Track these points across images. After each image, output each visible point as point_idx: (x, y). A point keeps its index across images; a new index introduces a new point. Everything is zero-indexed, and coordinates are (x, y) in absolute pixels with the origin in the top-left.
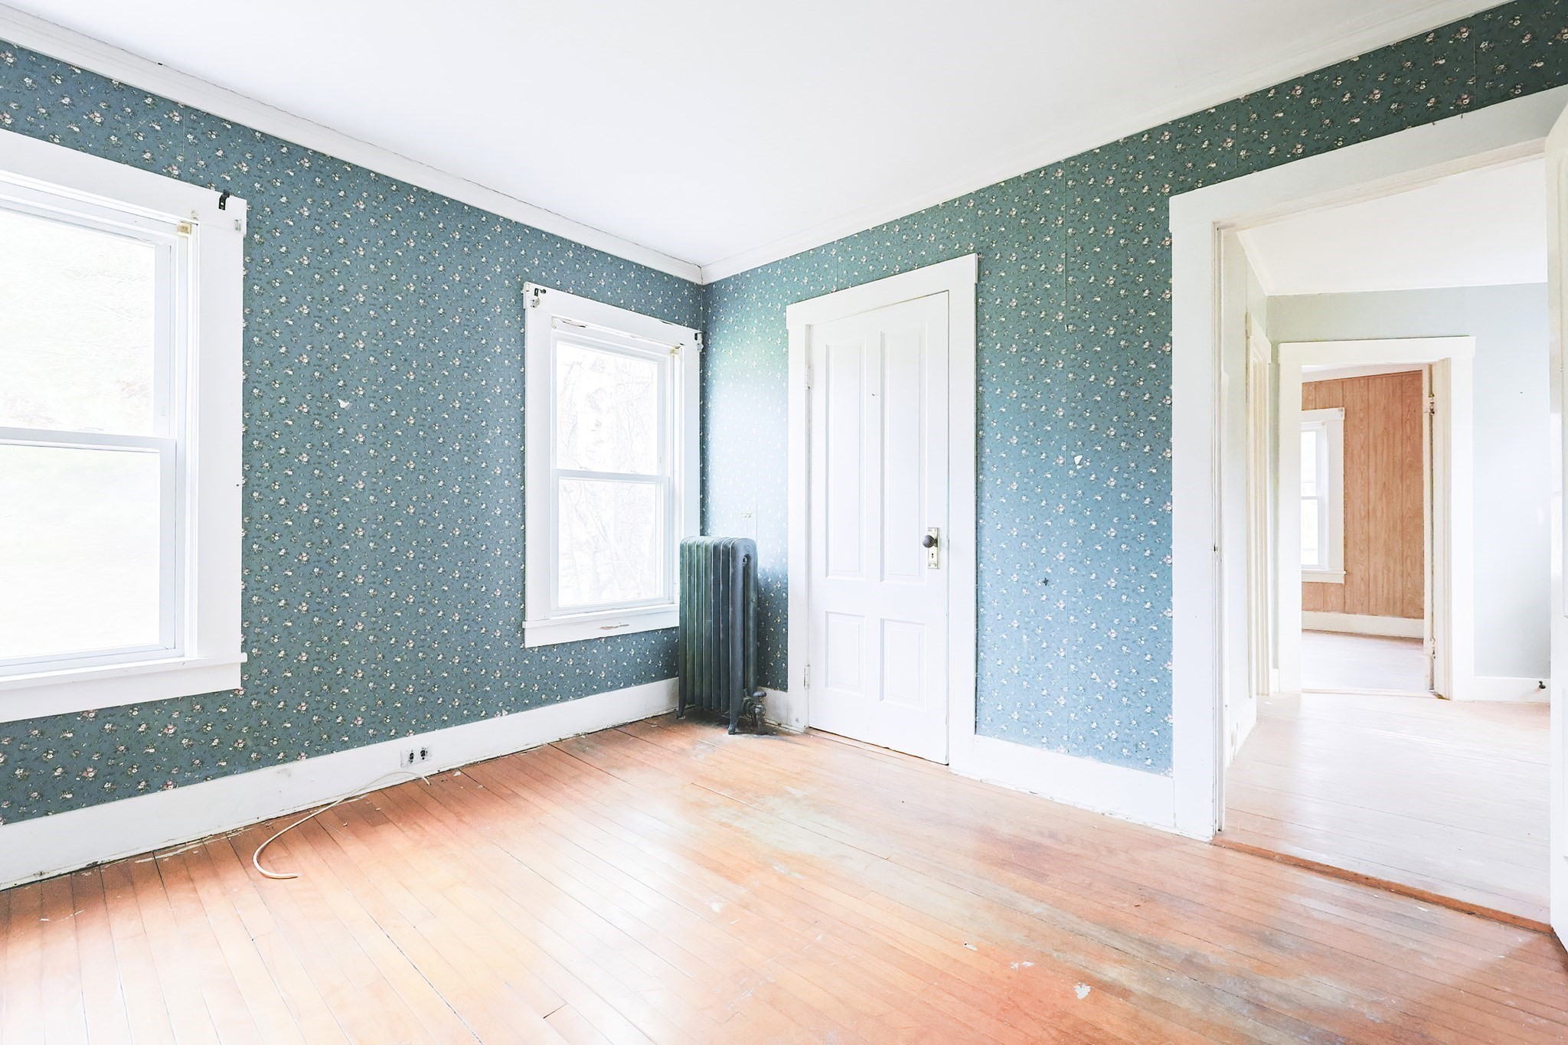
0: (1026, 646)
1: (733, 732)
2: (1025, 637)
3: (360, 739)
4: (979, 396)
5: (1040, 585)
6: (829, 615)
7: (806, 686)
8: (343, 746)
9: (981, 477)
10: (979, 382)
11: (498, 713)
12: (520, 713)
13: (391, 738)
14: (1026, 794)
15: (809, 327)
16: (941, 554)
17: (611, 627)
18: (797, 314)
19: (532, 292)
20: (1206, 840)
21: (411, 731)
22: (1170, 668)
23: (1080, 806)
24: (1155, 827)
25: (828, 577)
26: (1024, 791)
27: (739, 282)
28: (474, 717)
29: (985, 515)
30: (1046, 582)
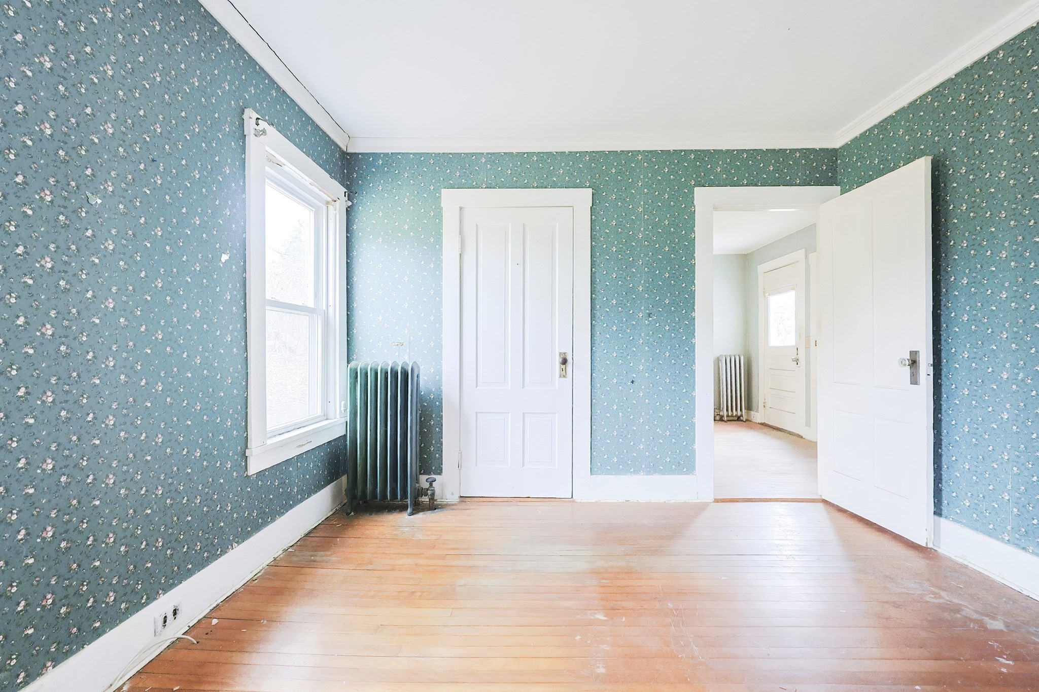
0: (621, 419)
1: (412, 514)
2: (620, 414)
3: (113, 618)
4: (593, 275)
5: (629, 383)
6: (478, 414)
7: (460, 468)
8: (95, 635)
9: (594, 322)
10: (593, 265)
11: (230, 547)
12: (245, 542)
13: (144, 606)
14: (623, 502)
15: (461, 208)
16: (567, 368)
17: (303, 445)
18: (450, 199)
19: (254, 121)
20: (712, 501)
21: (160, 592)
22: (694, 421)
23: (653, 501)
24: (690, 501)
25: (477, 388)
26: (622, 501)
27: (391, 159)
28: (214, 557)
29: (596, 345)
30: (632, 382)
